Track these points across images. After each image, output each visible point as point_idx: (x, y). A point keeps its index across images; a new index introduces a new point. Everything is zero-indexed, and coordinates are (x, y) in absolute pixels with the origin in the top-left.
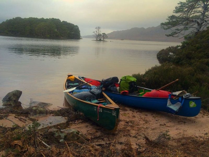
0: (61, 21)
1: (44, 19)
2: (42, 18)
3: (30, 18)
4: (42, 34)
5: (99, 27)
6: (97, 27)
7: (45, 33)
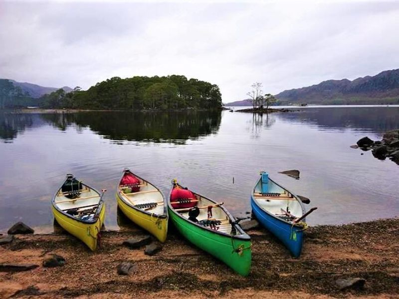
0: (188, 79)
1: (158, 77)
2: (155, 77)
3: (135, 77)
4: (155, 104)
5: (258, 84)
6: (254, 84)
7: (160, 102)
